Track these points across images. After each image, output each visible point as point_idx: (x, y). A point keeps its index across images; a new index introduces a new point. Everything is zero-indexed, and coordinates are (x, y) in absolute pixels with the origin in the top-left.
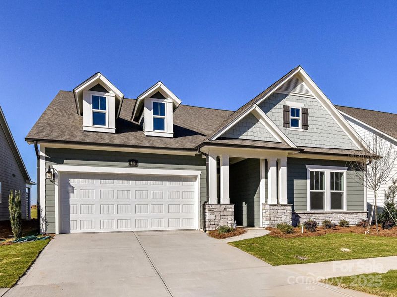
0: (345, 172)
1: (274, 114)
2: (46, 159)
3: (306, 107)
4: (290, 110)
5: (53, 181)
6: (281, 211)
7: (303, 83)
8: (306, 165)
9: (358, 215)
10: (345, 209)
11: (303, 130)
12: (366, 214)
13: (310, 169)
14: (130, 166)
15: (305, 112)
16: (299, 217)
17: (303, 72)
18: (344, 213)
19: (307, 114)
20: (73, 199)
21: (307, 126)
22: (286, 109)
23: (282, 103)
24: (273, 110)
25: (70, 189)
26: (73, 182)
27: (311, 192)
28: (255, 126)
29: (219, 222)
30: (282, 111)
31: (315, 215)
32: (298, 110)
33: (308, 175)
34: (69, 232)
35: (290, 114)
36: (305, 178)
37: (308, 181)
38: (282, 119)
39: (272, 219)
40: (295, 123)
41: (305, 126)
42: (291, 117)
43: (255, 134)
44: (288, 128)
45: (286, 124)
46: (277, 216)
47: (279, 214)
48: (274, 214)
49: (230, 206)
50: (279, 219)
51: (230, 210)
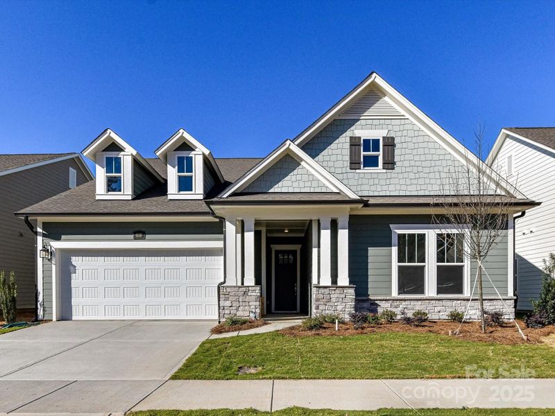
0: (467, 231)
1: (334, 152)
2: (44, 235)
3: (392, 135)
4: (362, 142)
5: (50, 260)
6: (336, 296)
7: (386, 98)
8: (390, 225)
9: (495, 302)
10: (467, 292)
11: (385, 171)
12: (513, 301)
13: (398, 230)
14: (135, 239)
15: (390, 143)
16: (377, 305)
17: (380, 81)
18: (464, 300)
19: (394, 145)
20: (76, 280)
21: (394, 163)
22: (354, 143)
23: (349, 133)
24: (333, 146)
25: (72, 268)
26: (75, 260)
27: (399, 267)
28: (295, 172)
29: (237, 310)
30: (348, 146)
31: (407, 303)
32: (376, 142)
33: (395, 240)
34: (71, 319)
35: (362, 148)
36: (390, 245)
37: (395, 250)
38: (348, 158)
39: (321, 307)
40: (371, 162)
41: (390, 164)
42: (363, 153)
43: (295, 184)
44: (358, 171)
45: (354, 165)
46: (328, 304)
47: (333, 300)
48: (324, 300)
49: (253, 288)
50: (333, 309)
51: (254, 294)
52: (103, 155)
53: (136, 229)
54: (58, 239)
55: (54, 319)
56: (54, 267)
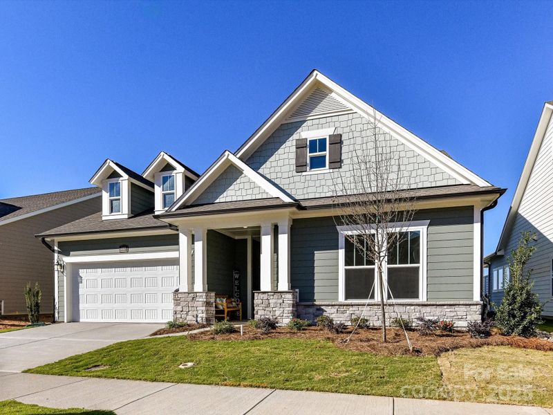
0: (422, 229)
1: (282, 157)
2: (59, 253)
3: (339, 131)
4: (308, 143)
5: (63, 272)
6: (274, 301)
7: (333, 95)
8: (337, 227)
9: (457, 308)
10: (423, 297)
11: (331, 170)
12: (479, 307)
13: (345, 232)
14: (121, 253)
15: (337, 141)
16: (323, 311)
17: (322, 78)
18: (419, 305)
19: (341, 142)
20: (82, 290)
21: (341, 161)
22: (301, 146)
23: (295, 136)
24: (280, 151)
25: (79, 279)
26: (82, 272)
27: (346, 270)
28: (238, 181)
30: (294, 149)
31: (355, 308)
32: (323, 141)
33: (342, 242)
35: (308, 149)
36: (337, 248)
37: (342, 253)
38: (294, 162)
40: (318, 163)
41: (337, 163)
42: (309, 155)
43: (239, 193)
44: (304, 173)
45: (300, 167)
46: (267, 309)
47: (272, 305)
48: (263, 305)
49: (200, 294)
50: (271, 314)
51: (201, 300)
52: (107, 182)
53: (122, 244)
54: (68, 255)
55: (65, 321)
56: (65, 277)
